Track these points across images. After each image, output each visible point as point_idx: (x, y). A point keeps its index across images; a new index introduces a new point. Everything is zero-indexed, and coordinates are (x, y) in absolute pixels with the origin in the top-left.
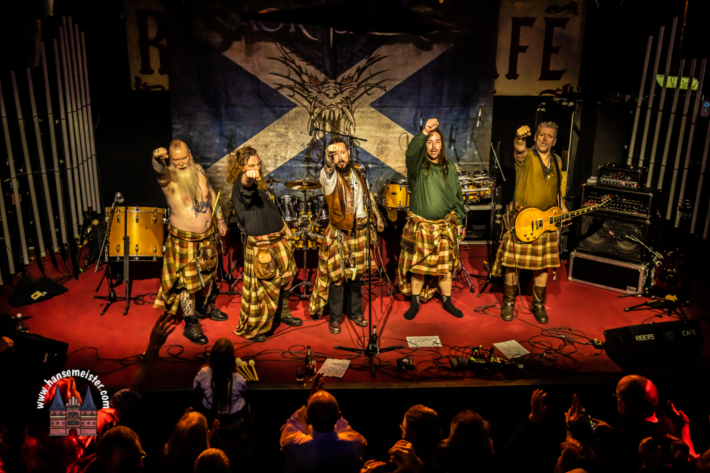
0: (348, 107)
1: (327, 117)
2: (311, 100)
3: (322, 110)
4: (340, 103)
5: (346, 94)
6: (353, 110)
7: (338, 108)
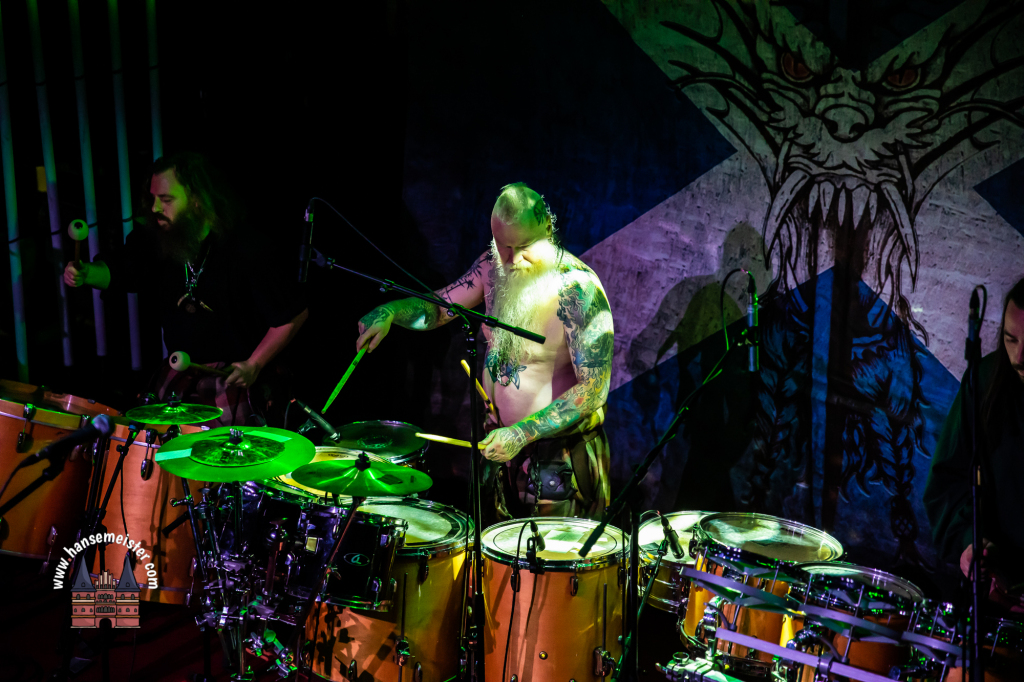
0: (901, 185)
1: (825, 210)
2: (779, 139)
3: (812, 181)
4: (874, 165)
5: (898, 131)
6: (918, 198)
7: (866, 183)
